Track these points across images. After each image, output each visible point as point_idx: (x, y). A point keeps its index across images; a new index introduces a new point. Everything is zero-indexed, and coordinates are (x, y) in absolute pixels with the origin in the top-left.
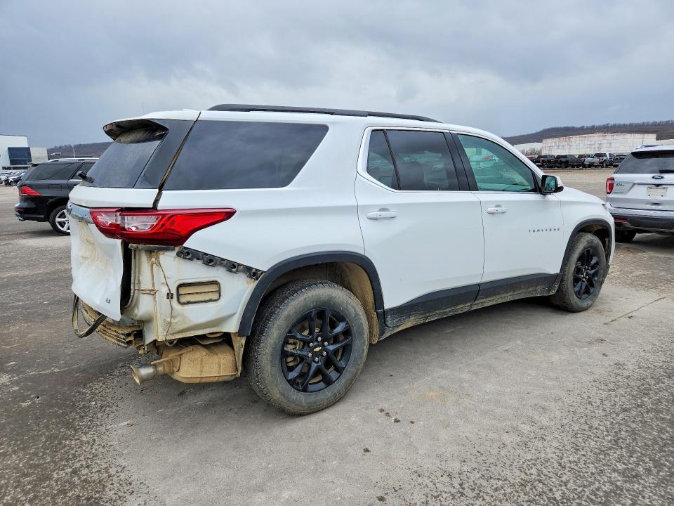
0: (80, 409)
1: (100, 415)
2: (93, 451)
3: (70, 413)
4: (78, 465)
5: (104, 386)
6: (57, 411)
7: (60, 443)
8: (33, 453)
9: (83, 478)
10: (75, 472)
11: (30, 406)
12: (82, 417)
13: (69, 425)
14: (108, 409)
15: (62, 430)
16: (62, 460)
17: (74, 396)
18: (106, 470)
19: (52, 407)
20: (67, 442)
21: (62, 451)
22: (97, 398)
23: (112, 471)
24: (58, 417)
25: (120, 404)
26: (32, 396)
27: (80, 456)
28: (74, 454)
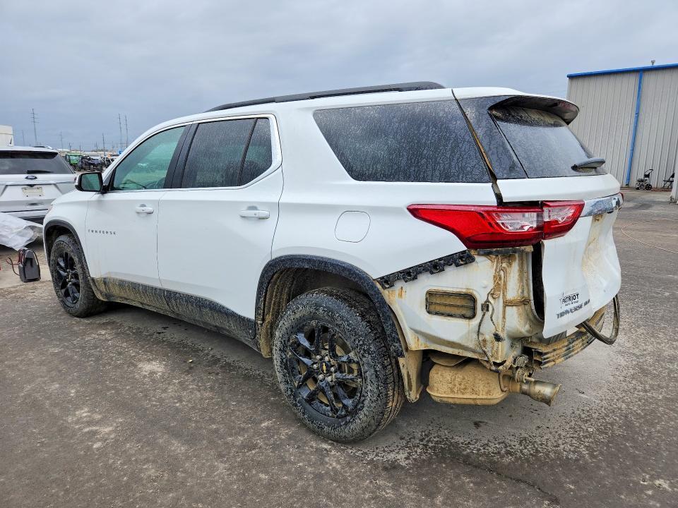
0: (606, 433)
1: (595, 416)
2: (624, 395)
3: (619, 435)
4: (641, 393)
5: (560, 442)
6: (631, 447)
7: (646, 414)
8: (672, 421)
9: (643, 385)
10: (646, 391)
11: (659, 477)
12: (612, 424)
13: (628, 425)
14: (583, 416)
15: (638, 424)
16: (651, 403)
17: (601, 453)
18: (625, 381)
19: (634, 457)
20: (639, 411)
21: (647, 408)
22: (581, 434)
23: (622, 378)
24: (634, 440)
25: (569, 412)
26: (650, 492)
27: (636, 398)
28: (640, 400)
